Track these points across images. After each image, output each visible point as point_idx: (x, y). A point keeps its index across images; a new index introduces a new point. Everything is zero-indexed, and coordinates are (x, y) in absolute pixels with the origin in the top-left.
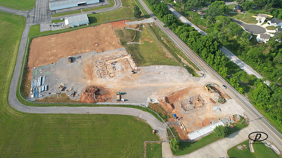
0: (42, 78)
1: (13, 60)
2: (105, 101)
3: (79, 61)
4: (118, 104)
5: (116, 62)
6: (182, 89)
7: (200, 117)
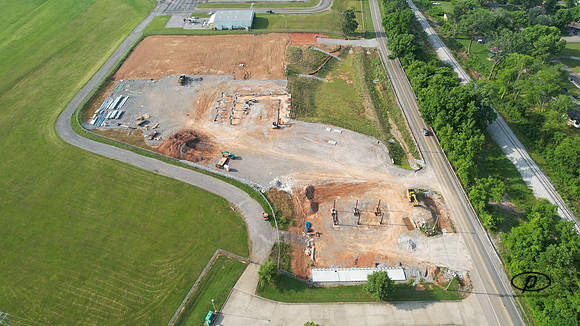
0: (122, 98)
1: (101, 63)
2: (197, 160)
3: (196, 85)
4: (216, 172)
5: (255, 102)
6: (355, 181)
7: (360, 245)
